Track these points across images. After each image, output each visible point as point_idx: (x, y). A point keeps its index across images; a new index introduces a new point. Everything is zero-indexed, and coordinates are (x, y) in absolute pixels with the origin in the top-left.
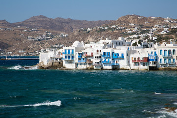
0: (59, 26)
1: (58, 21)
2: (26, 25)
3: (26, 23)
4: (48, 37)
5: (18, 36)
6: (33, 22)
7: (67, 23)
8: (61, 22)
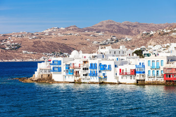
0: (126, 29)
1: (125, 25)
2: (95, 30)
3: (95, 28)
4: (113, 40)
5: (85, 40)
6: (101, 26)
7: (135, 26)
8: (128, 26)
